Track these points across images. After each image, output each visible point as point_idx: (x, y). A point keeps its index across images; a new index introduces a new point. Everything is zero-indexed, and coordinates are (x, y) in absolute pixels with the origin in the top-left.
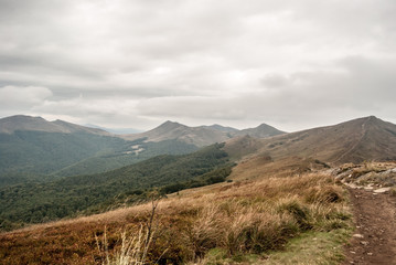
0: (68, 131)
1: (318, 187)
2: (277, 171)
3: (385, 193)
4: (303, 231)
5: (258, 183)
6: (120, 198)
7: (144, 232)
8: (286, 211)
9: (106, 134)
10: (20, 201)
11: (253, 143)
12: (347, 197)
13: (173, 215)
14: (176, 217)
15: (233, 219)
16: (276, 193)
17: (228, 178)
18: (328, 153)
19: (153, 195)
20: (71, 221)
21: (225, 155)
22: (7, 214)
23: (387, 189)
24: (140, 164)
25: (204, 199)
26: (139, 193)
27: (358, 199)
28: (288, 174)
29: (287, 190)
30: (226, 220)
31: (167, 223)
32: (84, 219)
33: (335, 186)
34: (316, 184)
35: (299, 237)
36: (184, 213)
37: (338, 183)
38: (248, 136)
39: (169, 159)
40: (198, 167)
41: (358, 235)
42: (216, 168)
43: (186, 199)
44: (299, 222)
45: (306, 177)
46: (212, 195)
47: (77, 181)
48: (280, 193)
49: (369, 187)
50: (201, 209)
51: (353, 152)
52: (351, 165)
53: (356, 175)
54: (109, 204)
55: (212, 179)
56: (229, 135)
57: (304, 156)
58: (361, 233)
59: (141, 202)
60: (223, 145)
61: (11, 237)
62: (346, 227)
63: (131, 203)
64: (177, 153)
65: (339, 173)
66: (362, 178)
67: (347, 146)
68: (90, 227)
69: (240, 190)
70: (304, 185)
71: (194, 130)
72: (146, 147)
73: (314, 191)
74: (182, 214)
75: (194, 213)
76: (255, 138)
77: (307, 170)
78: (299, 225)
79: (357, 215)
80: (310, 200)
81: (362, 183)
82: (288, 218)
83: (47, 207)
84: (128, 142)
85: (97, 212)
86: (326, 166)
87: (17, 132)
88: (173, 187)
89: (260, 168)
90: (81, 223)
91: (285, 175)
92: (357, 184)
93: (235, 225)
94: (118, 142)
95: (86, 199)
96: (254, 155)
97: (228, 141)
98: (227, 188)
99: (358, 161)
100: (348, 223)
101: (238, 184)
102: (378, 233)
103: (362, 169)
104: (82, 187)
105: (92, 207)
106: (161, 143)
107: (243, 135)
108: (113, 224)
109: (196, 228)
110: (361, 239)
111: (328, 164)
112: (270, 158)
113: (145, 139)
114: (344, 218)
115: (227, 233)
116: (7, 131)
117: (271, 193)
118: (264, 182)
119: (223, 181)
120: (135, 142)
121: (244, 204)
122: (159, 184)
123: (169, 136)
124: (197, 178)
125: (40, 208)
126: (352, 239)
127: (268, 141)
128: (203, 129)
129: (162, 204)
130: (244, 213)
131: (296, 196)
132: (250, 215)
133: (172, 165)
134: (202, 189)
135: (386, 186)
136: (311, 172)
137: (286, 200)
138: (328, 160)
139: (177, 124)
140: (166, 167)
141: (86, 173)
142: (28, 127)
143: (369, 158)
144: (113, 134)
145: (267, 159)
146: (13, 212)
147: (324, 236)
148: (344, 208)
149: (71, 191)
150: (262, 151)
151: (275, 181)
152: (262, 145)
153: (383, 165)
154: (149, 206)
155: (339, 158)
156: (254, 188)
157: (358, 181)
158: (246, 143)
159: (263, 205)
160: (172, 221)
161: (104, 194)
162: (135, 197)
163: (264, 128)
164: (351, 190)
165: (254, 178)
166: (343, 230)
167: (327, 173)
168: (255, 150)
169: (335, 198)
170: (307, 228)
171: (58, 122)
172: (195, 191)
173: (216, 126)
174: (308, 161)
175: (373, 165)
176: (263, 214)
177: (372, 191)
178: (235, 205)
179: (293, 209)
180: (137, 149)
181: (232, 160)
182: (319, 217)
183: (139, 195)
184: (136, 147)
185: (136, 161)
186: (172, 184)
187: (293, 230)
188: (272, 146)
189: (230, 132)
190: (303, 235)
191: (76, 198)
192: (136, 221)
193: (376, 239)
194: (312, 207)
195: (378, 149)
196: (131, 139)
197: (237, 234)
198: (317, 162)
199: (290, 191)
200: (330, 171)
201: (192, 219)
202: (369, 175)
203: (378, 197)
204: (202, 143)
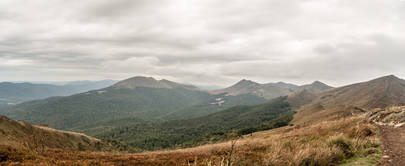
0: (170, 88)
1: (357, 127)
2: (327, 116)
3: (402, 126)
4: (348, 158)
5: (313, 126)
6: (208, 137)
7: (225, 162)
8: (335, 145)
9: (197, 90)
10: (138, 135)
11: (309, 96)
12: (377, 132)
13: (248, 150)
14: (250, 152)
15: (294, 153)
16: (327, 133)
17: (291, 123)
18: (363, 101)
19: (232, 136)
20: (171, 151)
21: (288, 105)
22: (130, 142)
23: (403, 124)
24: (222, 112)
25: (272, 138)
26: (221, 134)
27: (384, 132)
28: (335, 118)
29: (334, 130)
30: (289, 154)
31: (243, 156)
32: (180, 150)
33: (369, 125)
34: (356, 125)
35: (345, 162)
36: (256, 149)
37: (371, 122)
38: (305, 90)
39: (245, 109)
40: (267, 114)
41: (386, 156)
42: (281, 116)
43: (258, 139)
44: (344, 152)
45: (349, 119)
46: (278, 136)
47: (176, 123)
48: (330, 132)
49: (391, 124)
50: (269, 146)
51: (380, 100)
52: (379, 109)
53: (383, 116)
54: (199, 141)
55: (277, 124)
56: (290, 90)
57: (347, 104)
58: (388, 155)
59: (223, 141)
60: (286, 98)
61: (136, 157)
62: (377, 152)
63: (215, 141)
64: (251, 104)
65: (371, 115)
66: (387, 118)
67: (376, 96)
68: (185, 156)
69: (300, 132)
70: (348, 125)
71: (263, 86)
72: (226, 99)
73: (355, 129)
74: (254, 150)
75: (264, 149)
76: (311, 92)
77: (349, 114)
78: (344, 154)
79: (384, 143)
80: (352, 136)
81: (387, 121)
82: (337, 150)
83: (155, 140)
84: (214, 95)
85: (190, 146)
86: (362, 111)
87: (137, 88)
88: (247, 129)
89: (314, 115)
90: (178, 153)
91: (333, 119)
92: (384, 122)
93: (296, 157)
94: (206, 96)
95: (183, 137)
96: (310, 105)
97: (290, 94)
98: (290, 130)
99: (384, 106)
100: (378, 149)
101: (298, 127)
102: (399, 153)
103: (387, 111)
104: (180, 128)
105: (187, 143)
106: (238, 96)
107: (301, 90)
108: (201, 156)
109: (265, 160)
110: (388, 159)
111: (364, 109)
112: (322, 107)
113: (226, 93)
114: (376, 146)
115: (290, 163)
116: (130, 87)
117: (323, 133)
118: (318, 125)
119: (286, 125)
120: (218, 96)
121: (303, 142)
122: (237, 128)
123: (244, 91)
124: (266, 123)
125: (150, 141)
126: (382, 160)
127: (320, 94)
128: (270, 85)
129: (239, 142)
130: (303, 148)
131: (342, 134)
132: (307, 150)
133: (247, 113)
134: (270, 131)
135: (402, 122)
136: (352, 115)
137: (334, 138)
138: (364, 106)
139: (250, 82)
140: (242, 115)
141: (182, 118)
142: (144, 85)
143: (391, 104)
144: (202, 89)
145: (320, 107)
146: (133, 141)
147: (363, 160)
148: (376, 140)
149: (172, 131)
150: (316, 101)
151: (326, 124)
152: (315, 97)
153: (399, 108)
154: (229, 144)
155: (371, 105)
156: (310, 129)
157: (384, 120)
158: (303, 96)
159: (317, 142)
160: (247, 155)
161: (195, 133)
162: (218, 137)
163: (317, 84)
164: (379, 127)
165: (310, 122)
166: (376, 155)
167: (363, 116)
168: (310, 101)
169: (369, 133)
170: (351, 156)
171: (164, 81)
172: (265, 133)
173: (280, 83)
174: (350, 108)
175: (393, 108)
176: (317, 149)
177: (393, 126)
178: (296, 142)
179: (340, 143)
180: (220, 101)
181: (293, 109)
182: (359, 148)
183: (222, 136)
184: (219, 99)
185: (219, 110)
186: (247, 127)
187: (341, 158)
188: (323, 98)
189: (291, 88)
190: (348, 161)
191: (175, 135)
192: (219, 154)
193: (397, 157)
194: (354, 141)
195: (396, 97)
196: (216, 94)
197: (298, 163)
198: (356, 108)
199: (337, 130)
200: (365, 114)
201: (262, 154)
202: (391, 115)
203: (397, 130)
204: (270, 96)
